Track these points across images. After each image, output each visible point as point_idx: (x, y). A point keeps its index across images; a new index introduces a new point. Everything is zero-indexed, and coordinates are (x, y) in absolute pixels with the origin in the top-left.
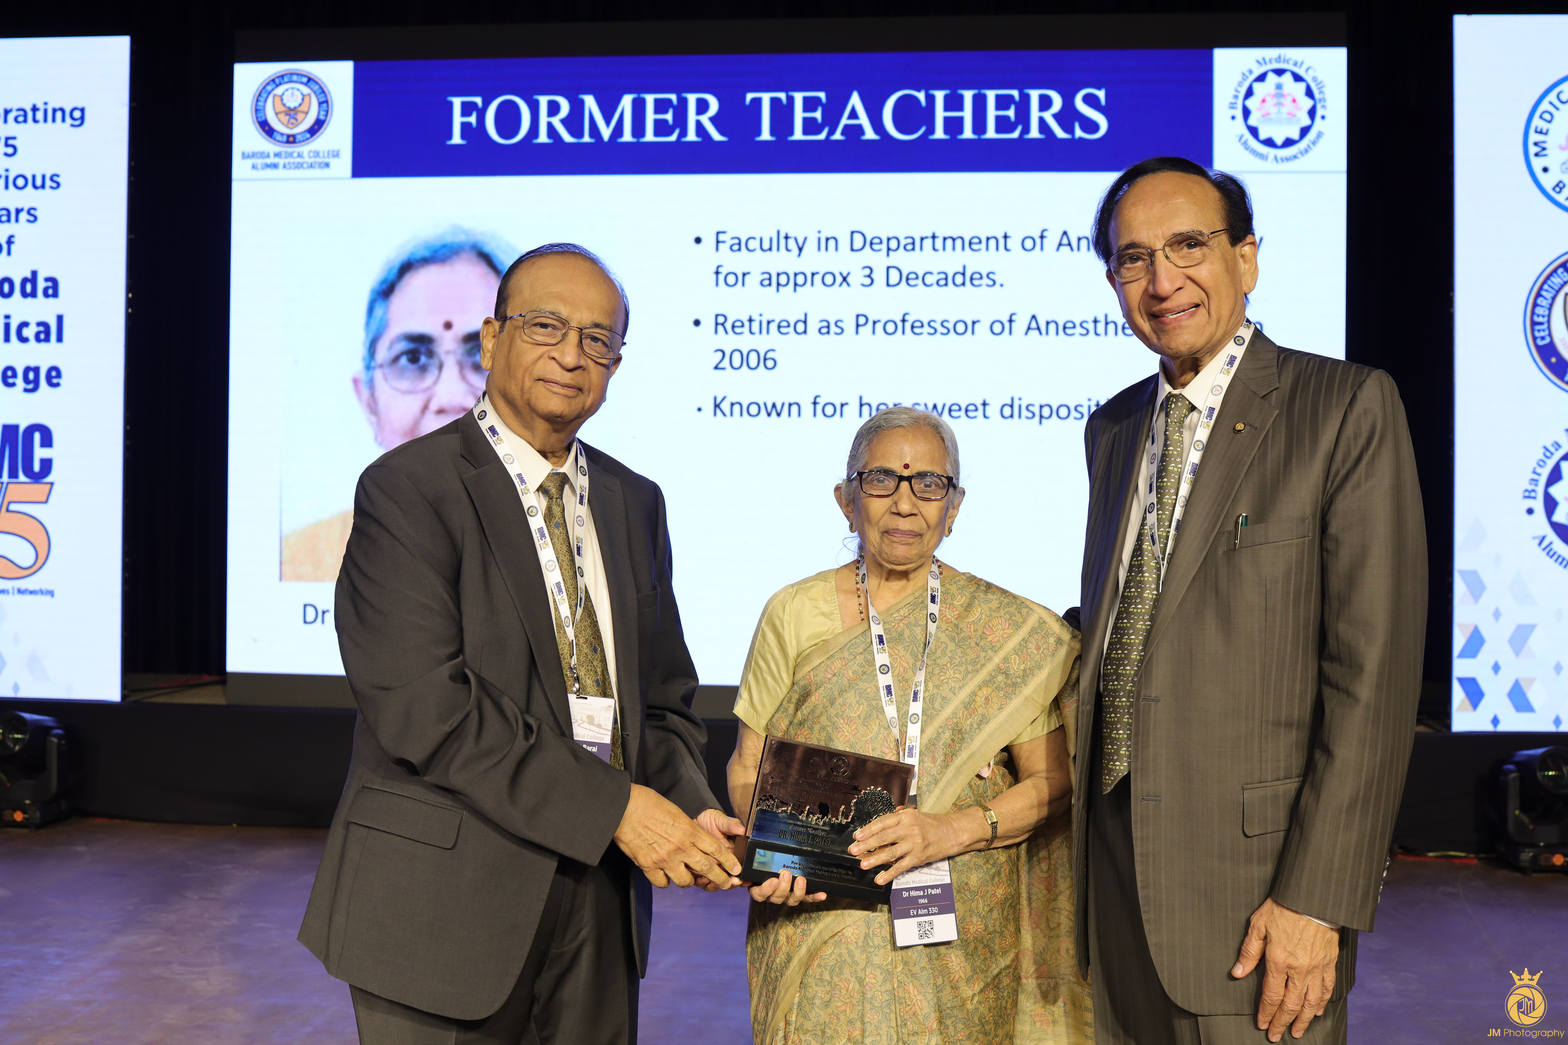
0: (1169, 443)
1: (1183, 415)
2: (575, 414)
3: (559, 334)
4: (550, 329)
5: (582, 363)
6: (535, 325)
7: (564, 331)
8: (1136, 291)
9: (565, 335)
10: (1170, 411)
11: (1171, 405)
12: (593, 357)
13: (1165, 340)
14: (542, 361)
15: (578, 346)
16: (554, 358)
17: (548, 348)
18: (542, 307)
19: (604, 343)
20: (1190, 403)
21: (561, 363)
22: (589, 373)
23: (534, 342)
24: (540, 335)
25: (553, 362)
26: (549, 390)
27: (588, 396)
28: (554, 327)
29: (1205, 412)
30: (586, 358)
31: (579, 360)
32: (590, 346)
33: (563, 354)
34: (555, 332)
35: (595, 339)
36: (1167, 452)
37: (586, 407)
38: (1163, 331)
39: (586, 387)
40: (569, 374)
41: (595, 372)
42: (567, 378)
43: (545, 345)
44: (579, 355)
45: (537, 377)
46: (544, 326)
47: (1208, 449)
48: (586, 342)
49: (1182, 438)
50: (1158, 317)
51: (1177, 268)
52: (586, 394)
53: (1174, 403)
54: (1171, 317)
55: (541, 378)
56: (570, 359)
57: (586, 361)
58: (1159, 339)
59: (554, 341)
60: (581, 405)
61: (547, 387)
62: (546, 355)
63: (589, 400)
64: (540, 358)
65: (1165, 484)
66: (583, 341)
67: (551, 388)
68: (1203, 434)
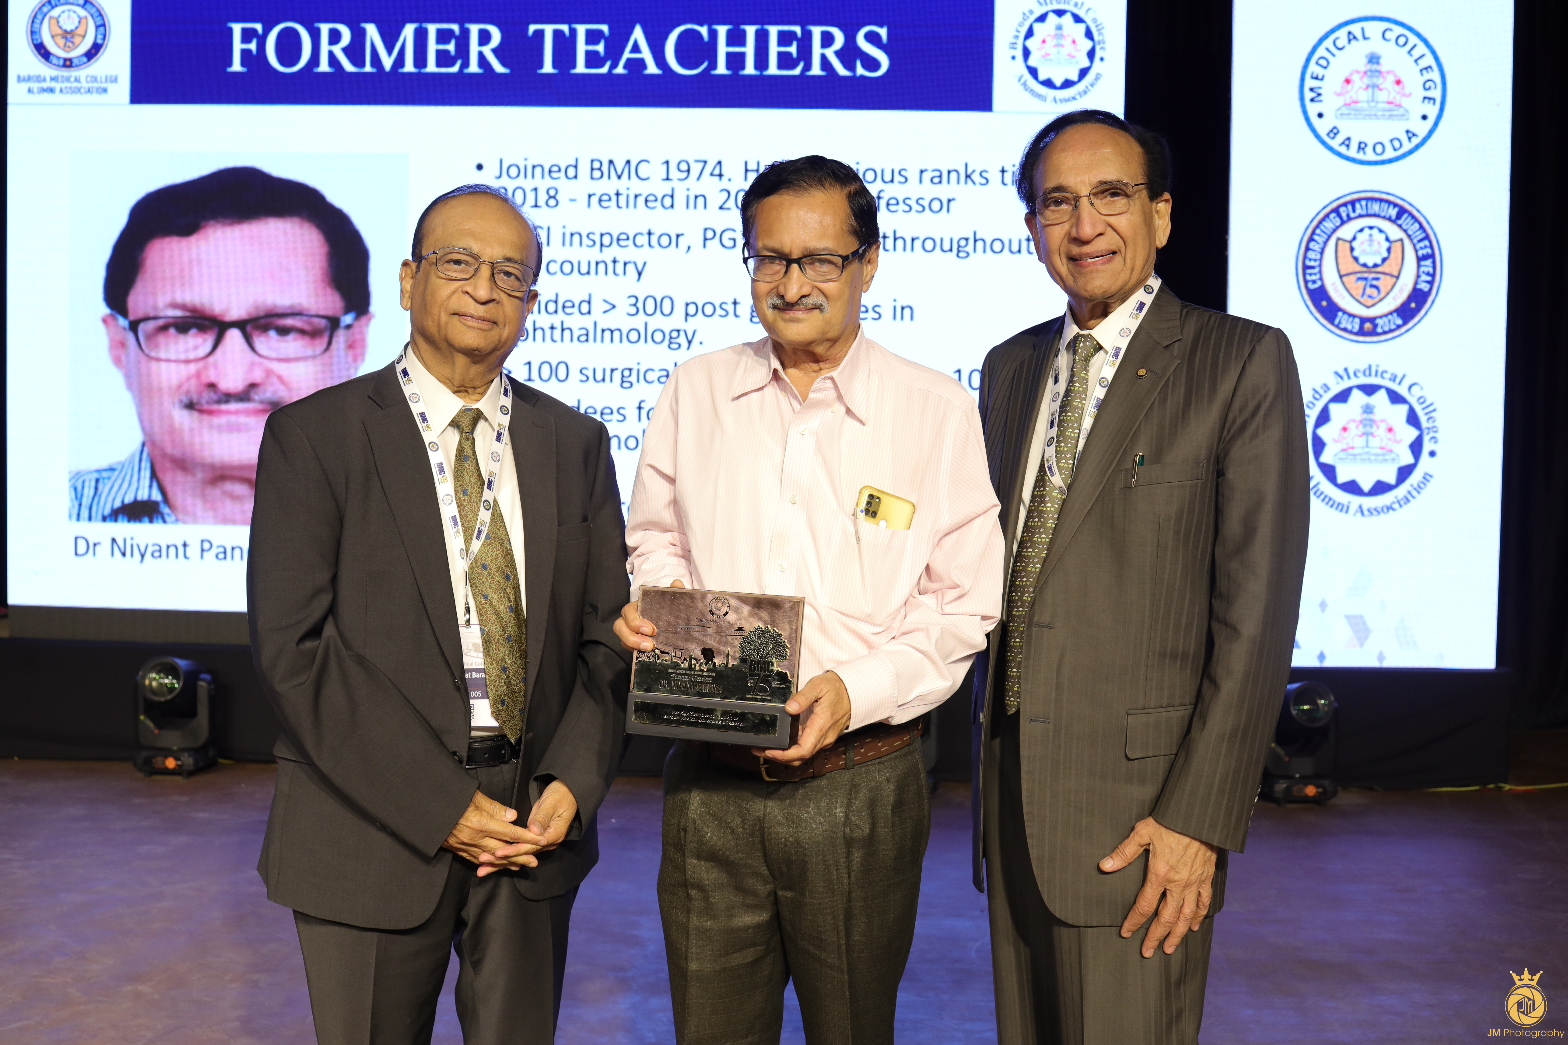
0: (1075, 379)
1: (1090, 355)
2: (491, 346)
3: (471, 270)
4: (463, 265)
5: (495, 296)
6: (448, 262)
7: (476, 267)
8: (1057, 234)
9: (477, 270)
10: (1078, 349)
11: (1079, 344)
12: (507, 291)
13: (1081, 281)
14: (456, 295)
15: (490, 280)
16: (467, 293)
17: (461, 283)
18: (454, 244)
19: (517, 278)
20: (1098, 343)
21: (474, 296)
22: (502, 305)
23: (448, 277)
24: (454, 271)
25: (467, 296)
26: (463, 324)
27: (504, 329)
28: (467, 263)
29: (1111, 352)
30: (499, 291)
31: (492, 293)
32: (502, 280)
33: (475, 287)
34: (468, 268)
35: (508, 274)
36: (1072, 388)
37: (503, 340)
38: (1080, 273)
39: (500, 320)
40: (482, 307)
41: (509, 306)
42: (481, 310)
43: (459, 280)
44: (492, 289)
45: (452, 312)
46: (457, 262)
47: (1112, 388)
48: (500, 278)
49: (1088, 376)
50: (1077, 260)
51: (1100, 215)
52: (501, 326)
53: (1082, 342)
54: (1089, 260)
55: (456, 312)
56: (483, 293)
57: (499, 294)
58: (1075, 281)
59: (467, 277)
60: (497, 338)
61: (463, 321)
62: (460, 290)
63: (506, 333)
64: (454, 293)
65: (1069, 418)
66: (496, 276)
67: (466, 322)
68: (1109, 373)
